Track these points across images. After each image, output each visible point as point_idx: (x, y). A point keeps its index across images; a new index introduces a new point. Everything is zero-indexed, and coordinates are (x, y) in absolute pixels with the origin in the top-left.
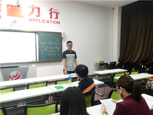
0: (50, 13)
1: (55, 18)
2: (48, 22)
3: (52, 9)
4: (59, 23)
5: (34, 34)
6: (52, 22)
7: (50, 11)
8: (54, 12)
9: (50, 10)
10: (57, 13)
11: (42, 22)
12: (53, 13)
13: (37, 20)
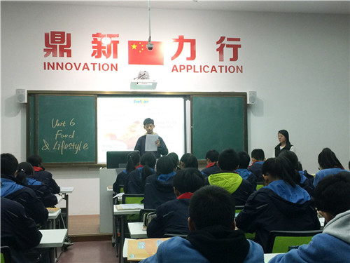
0: (217, 50)
1: (231, 60)
2: (214, 69)
3: (223, 39)
4: (240, 69)
5: (182, 100)
6: (224, 69)
7: (219, 45)
8: (228, 46)
9: (218, 43)
10: (236, 48)
11: (199, 70)
12: (225, 48)
13: (189, 67)
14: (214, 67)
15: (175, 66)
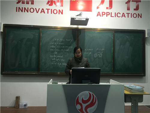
0: (126, 3)
2: (123, 15)
4: (140, 16)
6: (130, 15)
8: (133, 1)
11: (114, 16)
13: (108, 14)
14: (123, 13)
15: (99, 12)
